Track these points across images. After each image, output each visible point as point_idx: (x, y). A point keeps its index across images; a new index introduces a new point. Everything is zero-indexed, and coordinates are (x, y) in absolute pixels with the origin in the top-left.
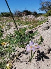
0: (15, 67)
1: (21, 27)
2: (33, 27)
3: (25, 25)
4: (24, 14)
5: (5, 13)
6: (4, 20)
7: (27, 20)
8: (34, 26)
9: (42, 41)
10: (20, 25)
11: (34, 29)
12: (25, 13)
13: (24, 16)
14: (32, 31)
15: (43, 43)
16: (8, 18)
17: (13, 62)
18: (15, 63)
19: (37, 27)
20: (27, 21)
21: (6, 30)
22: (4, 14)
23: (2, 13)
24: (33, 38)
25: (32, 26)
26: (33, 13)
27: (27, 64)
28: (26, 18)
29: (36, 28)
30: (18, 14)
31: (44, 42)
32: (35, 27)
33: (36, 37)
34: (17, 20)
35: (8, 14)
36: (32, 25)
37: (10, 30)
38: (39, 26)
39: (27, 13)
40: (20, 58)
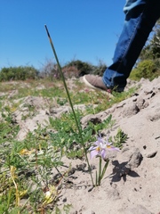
0: (63, 198)
1: (65, 110)
2: (99, 110)
3: (77, 103)
4: (72, 73)
5: (14, 70)
6: (12, 89)
7: (81, 88)
8: (103, 107)
9: (122, 142)
10: (62, 104)
11: (102, 113)
12: (74, 68)
13: (70, 78)
14: (97, 119)
15: (124, 145)
16: (23, 85)
17: (59, 189)
18: (63, 191)
19: (111, 109)
20: (82, 91)
21: (24, 118)
22: (11, 73)
23: (6, 71)
24: (103, 135)
25: (95, 106)
26: (96, 68)
27: (90, 190)
28: (78, 83)
29: (107, 111)
30: (54, 71)
31: (128, 141)
32: (106, 109)
33: (109, 132)
34: (52, 90)
35: (24, 73)
36: (96, 103)
37: (35, 118)
38: (115, 106)
39: (79, 69)
40: (74, 181)
